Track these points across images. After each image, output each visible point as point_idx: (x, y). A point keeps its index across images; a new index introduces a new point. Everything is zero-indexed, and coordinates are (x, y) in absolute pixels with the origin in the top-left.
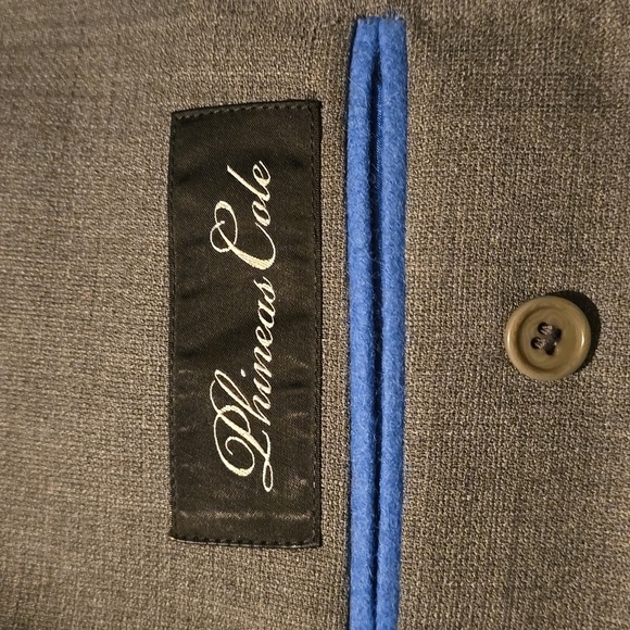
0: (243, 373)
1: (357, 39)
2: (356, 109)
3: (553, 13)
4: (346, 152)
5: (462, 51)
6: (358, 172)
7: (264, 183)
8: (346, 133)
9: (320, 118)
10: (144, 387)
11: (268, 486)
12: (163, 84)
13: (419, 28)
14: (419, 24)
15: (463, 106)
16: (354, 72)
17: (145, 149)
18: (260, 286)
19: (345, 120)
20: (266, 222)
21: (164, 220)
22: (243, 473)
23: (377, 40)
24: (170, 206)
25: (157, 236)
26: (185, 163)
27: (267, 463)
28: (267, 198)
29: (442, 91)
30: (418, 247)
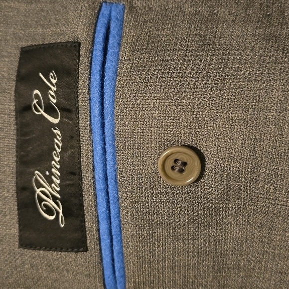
0: (47, 173)
1: (101, 13)
2: (98, 46)
3: (196, 7)
4: (91, 67)
5: (150, 22)
6: (96, 77)
7: (54, 81)
8: (92, 57)
9: (79, 50)
10: (5, 177)
11: (62, 224)
12: (21, 35)
13: (131, 10)
14: (132, 8)
15: (146, 49)
16: (98, 28)
17: (9, 65)
18: (55, 131)
19: (91, 52)
20: (55, 101)
21: (13, 98)
22: (52, 218)
23: (110, 13)
24: (16, 91)
25: (10, 105)
26: (23, 71)
27: (61, 214)
28: (55, 89)
29: (137, 41)
30: (120, 117)
